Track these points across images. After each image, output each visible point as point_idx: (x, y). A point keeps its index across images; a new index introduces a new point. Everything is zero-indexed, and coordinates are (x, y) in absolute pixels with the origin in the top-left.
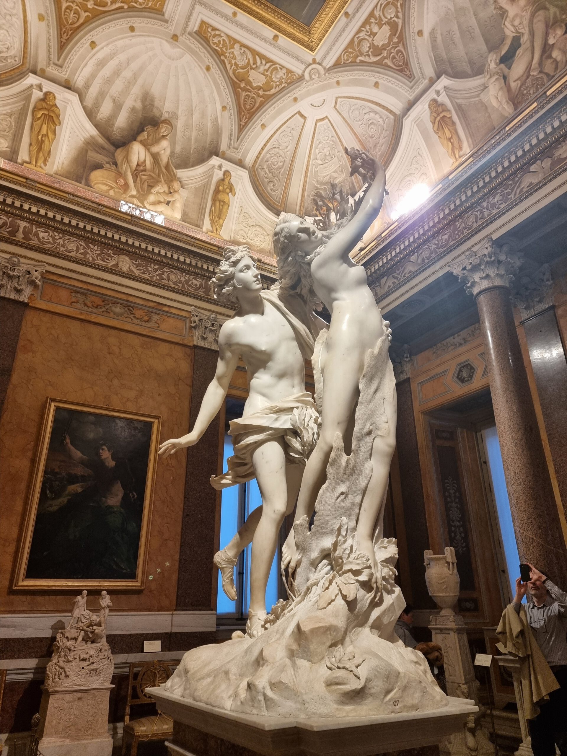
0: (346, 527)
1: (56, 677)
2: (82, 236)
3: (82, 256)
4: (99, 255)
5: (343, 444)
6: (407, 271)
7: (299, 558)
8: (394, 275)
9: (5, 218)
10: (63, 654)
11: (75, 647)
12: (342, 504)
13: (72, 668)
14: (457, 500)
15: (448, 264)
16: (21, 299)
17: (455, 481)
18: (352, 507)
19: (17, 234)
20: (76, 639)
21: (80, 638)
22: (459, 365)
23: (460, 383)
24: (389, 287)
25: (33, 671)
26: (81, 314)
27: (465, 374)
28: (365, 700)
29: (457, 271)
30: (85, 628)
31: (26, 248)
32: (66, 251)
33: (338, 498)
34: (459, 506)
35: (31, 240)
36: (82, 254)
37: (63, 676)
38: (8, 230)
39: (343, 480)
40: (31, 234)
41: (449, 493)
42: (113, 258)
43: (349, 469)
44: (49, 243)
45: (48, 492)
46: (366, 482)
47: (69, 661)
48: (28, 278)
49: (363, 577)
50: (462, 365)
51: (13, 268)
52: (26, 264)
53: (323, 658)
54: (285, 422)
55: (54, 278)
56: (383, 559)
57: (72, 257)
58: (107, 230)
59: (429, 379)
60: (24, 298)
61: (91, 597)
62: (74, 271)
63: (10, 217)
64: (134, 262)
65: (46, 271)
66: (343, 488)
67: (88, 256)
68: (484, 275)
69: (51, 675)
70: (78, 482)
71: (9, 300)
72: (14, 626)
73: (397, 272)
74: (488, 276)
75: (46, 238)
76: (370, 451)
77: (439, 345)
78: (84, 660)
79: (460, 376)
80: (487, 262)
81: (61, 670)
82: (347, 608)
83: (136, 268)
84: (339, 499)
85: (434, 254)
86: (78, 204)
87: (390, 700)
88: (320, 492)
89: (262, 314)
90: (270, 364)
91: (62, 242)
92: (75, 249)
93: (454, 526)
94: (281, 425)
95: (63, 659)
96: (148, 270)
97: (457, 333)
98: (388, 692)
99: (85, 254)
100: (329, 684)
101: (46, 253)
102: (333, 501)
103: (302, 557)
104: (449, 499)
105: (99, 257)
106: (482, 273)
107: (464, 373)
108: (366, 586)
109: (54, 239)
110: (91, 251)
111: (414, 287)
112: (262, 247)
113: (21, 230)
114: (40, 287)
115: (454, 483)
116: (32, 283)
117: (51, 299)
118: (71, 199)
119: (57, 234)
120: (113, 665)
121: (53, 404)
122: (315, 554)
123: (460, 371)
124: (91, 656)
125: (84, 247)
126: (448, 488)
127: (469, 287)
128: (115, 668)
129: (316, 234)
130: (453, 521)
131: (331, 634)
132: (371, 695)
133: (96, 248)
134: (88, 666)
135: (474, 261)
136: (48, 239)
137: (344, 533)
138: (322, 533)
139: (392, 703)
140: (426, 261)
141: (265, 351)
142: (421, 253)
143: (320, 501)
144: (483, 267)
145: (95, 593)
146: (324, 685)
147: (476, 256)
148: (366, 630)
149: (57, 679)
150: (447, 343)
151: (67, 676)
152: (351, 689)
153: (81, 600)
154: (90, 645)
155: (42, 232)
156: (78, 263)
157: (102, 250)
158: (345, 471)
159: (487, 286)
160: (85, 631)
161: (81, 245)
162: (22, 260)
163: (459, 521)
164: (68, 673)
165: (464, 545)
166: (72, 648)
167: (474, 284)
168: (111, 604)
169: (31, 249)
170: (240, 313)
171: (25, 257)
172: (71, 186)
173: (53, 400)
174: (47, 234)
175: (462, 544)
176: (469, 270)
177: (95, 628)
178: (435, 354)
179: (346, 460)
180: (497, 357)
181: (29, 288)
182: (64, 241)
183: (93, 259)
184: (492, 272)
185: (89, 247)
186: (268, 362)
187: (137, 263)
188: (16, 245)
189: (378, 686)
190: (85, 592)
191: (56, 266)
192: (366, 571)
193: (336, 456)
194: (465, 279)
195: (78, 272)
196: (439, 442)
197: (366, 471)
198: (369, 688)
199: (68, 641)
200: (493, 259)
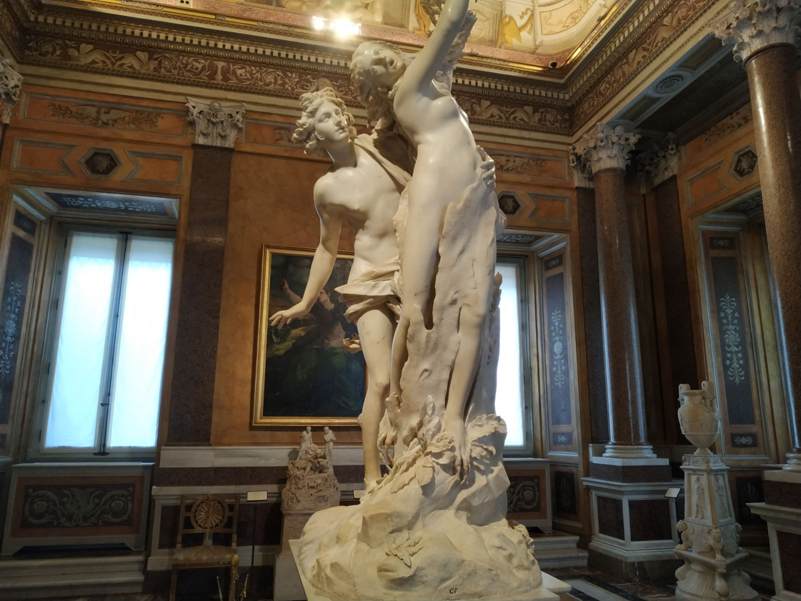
0: (432, 406)
1: (290, 501)
2: (278, 65)
3: (281, 87)
4: (298, 83)
5: (422, 318)
6: (659, 39)
7: (394, 434)
8: (645, 45)
9: (203, 61)
10: (293, 482)
11: (303, 476)
12: (427, 381)
13: (302, 494)
14: (735, 321)
15: (708, 24)
16: (227, 146)
17: (734, 299)
18: (438, 385)
19: (216, 76)
20: (305, 469)
21: (308, 469)
22: (737, 153)
23: (738, 177)
24: (639, 62)
25: (277, 495)
26: (286, 150)
27: (744, 165)
28: (416, 587)
29: (719, 33)
30: (312, 459)
31: (226, 89)
32: (265, 85)
33: (421, 376)
34: (738, 328)
35: (230, 80)
36: (280, 85)
37: (295, 501)
38: (207, 74)
39: (425, 356)
40: (229, 74)
41: (726, 313)
42: (313, 83)
43: (431, 344)
44: (248, 79)
45: (274, 337)
46: (452, 357)
47: (300, 488)
48: (231, 121)
49: (444, 461)
50: (741, 153)
51: (215, 114)
52: (227, 107)
53: (382, 543)
54: (384, 288)
55: (256, 116)
56: (475, 439)
57: (270, 91)
58: (302, 54)
59: (700, 174)
60: (229, 143)
61: (316, 433)
62: (275, 105)
63: (208, 59)
64: (335, 83)
65: (246, 110)
66: (426, 365)
67: (287, 86)
68: (755, 32)
69: (285, 500)
70: (301, 327)
71: (216, 148)
72: (259, 457)
73: (648, 42)
74: (760, 33)
75: (244, 75)
76: (456, 323)
77: (713, 129)
78: (313, 487)
79: (738, 168)
80: (760, 13)
81: (293, 496)
82: (422, 492)
83: (338, 89)
84: (423, 377)
85: (692, 11)
86: (269, 31)
87: (445, 588)
88: (403, 370)
89: (355, 165)
90: (367, 223)
91: (259, 76)
92: (273, 81)
93: (729, 352)
94: (379, 292)
95: (294, 486)
96: (350, 90)
97: (736, 111)
98: (443, 580)
99: (283, 84)
100: (382, 570)
101: (245, 92)
102: (416, 379)
103: (397, 433)
104: (725, 321)
105: (298, 85)
106: (753, 29)
107: (743, 163)
108: (450, 468)
109: (251, 74)
110: (290, 80)
111: (668, 59)
112: (481, 36)
113: (219, 71)
114: (244, 130)
115: (732, 301)
116: (235, 126)
117: (255, 139)
118: (260, 26)
119: (253, 68)
120: (339, 494)
121: (268, 252)
122: (405, 432)
123: (739, 161)
124: (319, 485)
125: (282, 77)
126: (725, 307)
127: (736, 52)
128: (342, 495)
129: (394, 64)
130: (729, 346)
131: (392, 521)
132: (423, 582)
133: (294, 75)
134: (315, 493)
135: (741, 15)
136: (246, 75)
137: (430, 412)
138: (409, 411)
139: (448, 590)
140: (683, 22)
141: (358, 210)
142: (677, 12)
143: (404, 378)
144: (754, 21)
145: (318, 429)
146: (376, 570)
147: (745, 6)
148: (450, 513)
149: (290, 503)
150: (723, 125)
151: (298, 501)
152: (398, 577)
153: (307, 435)
154: (318, 475)
155: (240, 69)
156: (277, 96)
157: (300, 77)
158: (427, 347)
159: (759, 47)
160: (312, 462)
161: (279, 75)
162: (223, 104)
163: (737, 346)
164: (299, 499)
165: (743, 373)
166: (301, 478)
167: (742, 46)
168: (335, 438)
169: (230, 90)
170: (333, 168)
171: (226, 100)
172: (263, 10)
173: (268, 247)
174: (244, 70)
175: (740, 372)
176: (734, 28)
177: (320, 460)
178: (707, 142)
179: (426, 335)
180: (770, 142)
181: (233, 132)
182: (261, 74)
183: (293, 89)
184: (767, 25)
185: (286, 76)
186: (365, 222)
187: (338, 84)
188: (216, 88)
189: (431, 574)
190: (309, 428)
191: (256, 104)
192: (448, 454)
193: (414, 331)
194: (731, 42)
195: (278, 106)
196: (714, 253)
197: (453, 346)
198: (421, 577)
199: (299, 470)
200: (767, 7)
